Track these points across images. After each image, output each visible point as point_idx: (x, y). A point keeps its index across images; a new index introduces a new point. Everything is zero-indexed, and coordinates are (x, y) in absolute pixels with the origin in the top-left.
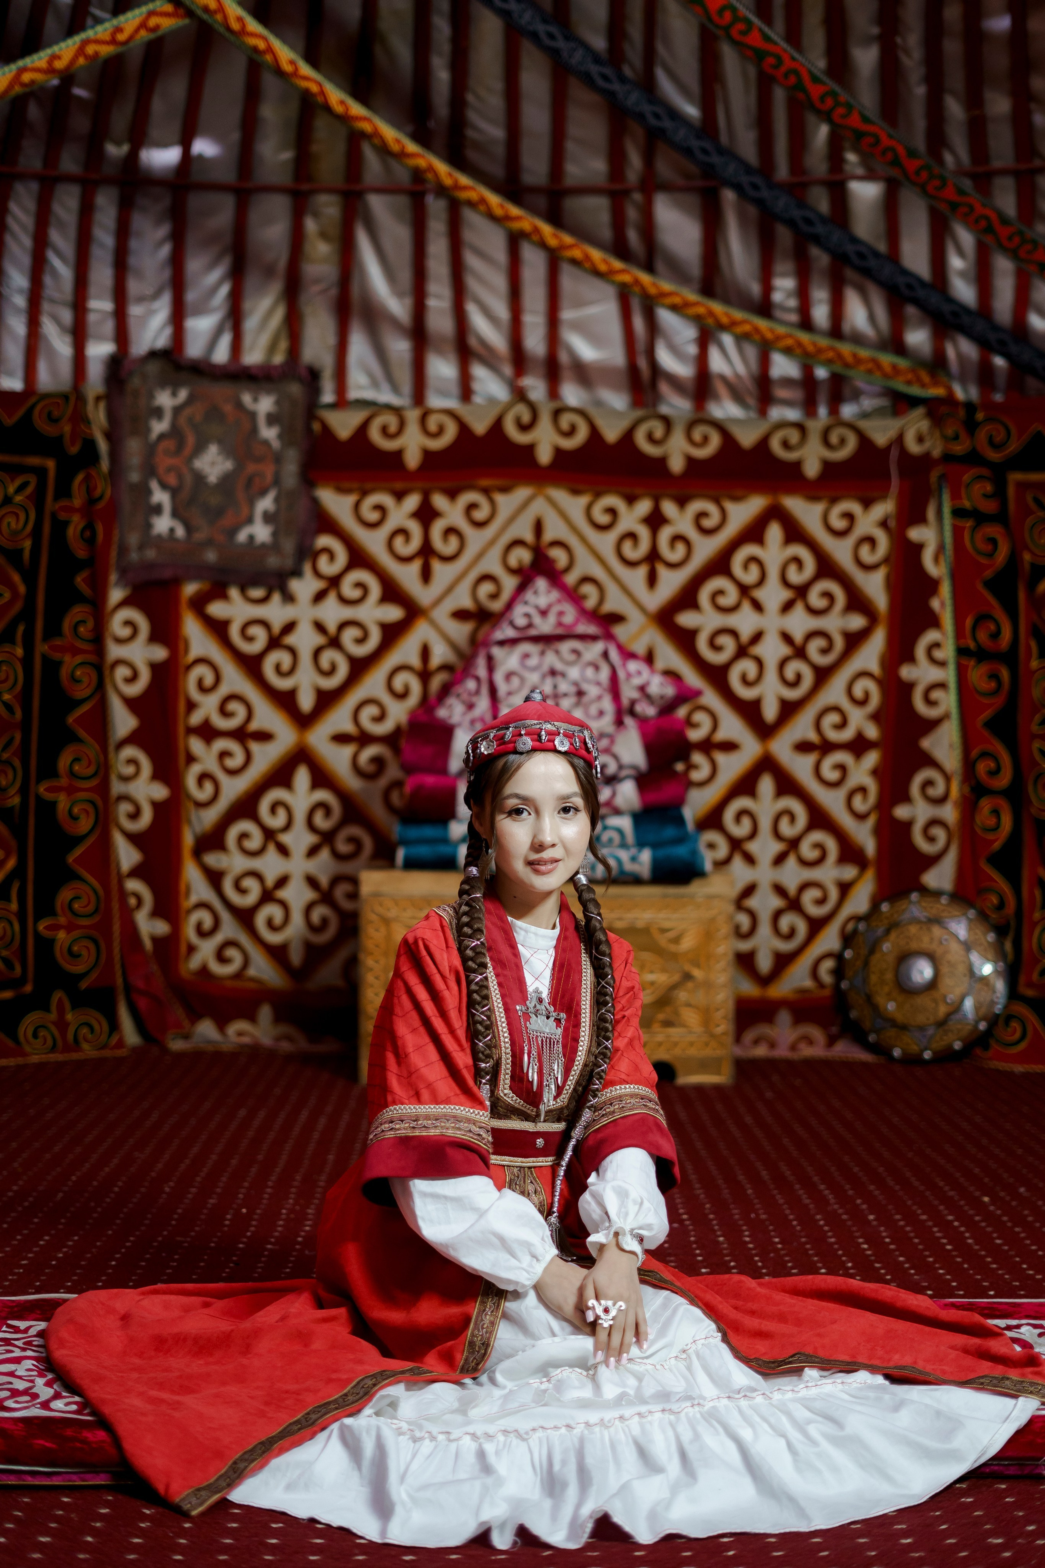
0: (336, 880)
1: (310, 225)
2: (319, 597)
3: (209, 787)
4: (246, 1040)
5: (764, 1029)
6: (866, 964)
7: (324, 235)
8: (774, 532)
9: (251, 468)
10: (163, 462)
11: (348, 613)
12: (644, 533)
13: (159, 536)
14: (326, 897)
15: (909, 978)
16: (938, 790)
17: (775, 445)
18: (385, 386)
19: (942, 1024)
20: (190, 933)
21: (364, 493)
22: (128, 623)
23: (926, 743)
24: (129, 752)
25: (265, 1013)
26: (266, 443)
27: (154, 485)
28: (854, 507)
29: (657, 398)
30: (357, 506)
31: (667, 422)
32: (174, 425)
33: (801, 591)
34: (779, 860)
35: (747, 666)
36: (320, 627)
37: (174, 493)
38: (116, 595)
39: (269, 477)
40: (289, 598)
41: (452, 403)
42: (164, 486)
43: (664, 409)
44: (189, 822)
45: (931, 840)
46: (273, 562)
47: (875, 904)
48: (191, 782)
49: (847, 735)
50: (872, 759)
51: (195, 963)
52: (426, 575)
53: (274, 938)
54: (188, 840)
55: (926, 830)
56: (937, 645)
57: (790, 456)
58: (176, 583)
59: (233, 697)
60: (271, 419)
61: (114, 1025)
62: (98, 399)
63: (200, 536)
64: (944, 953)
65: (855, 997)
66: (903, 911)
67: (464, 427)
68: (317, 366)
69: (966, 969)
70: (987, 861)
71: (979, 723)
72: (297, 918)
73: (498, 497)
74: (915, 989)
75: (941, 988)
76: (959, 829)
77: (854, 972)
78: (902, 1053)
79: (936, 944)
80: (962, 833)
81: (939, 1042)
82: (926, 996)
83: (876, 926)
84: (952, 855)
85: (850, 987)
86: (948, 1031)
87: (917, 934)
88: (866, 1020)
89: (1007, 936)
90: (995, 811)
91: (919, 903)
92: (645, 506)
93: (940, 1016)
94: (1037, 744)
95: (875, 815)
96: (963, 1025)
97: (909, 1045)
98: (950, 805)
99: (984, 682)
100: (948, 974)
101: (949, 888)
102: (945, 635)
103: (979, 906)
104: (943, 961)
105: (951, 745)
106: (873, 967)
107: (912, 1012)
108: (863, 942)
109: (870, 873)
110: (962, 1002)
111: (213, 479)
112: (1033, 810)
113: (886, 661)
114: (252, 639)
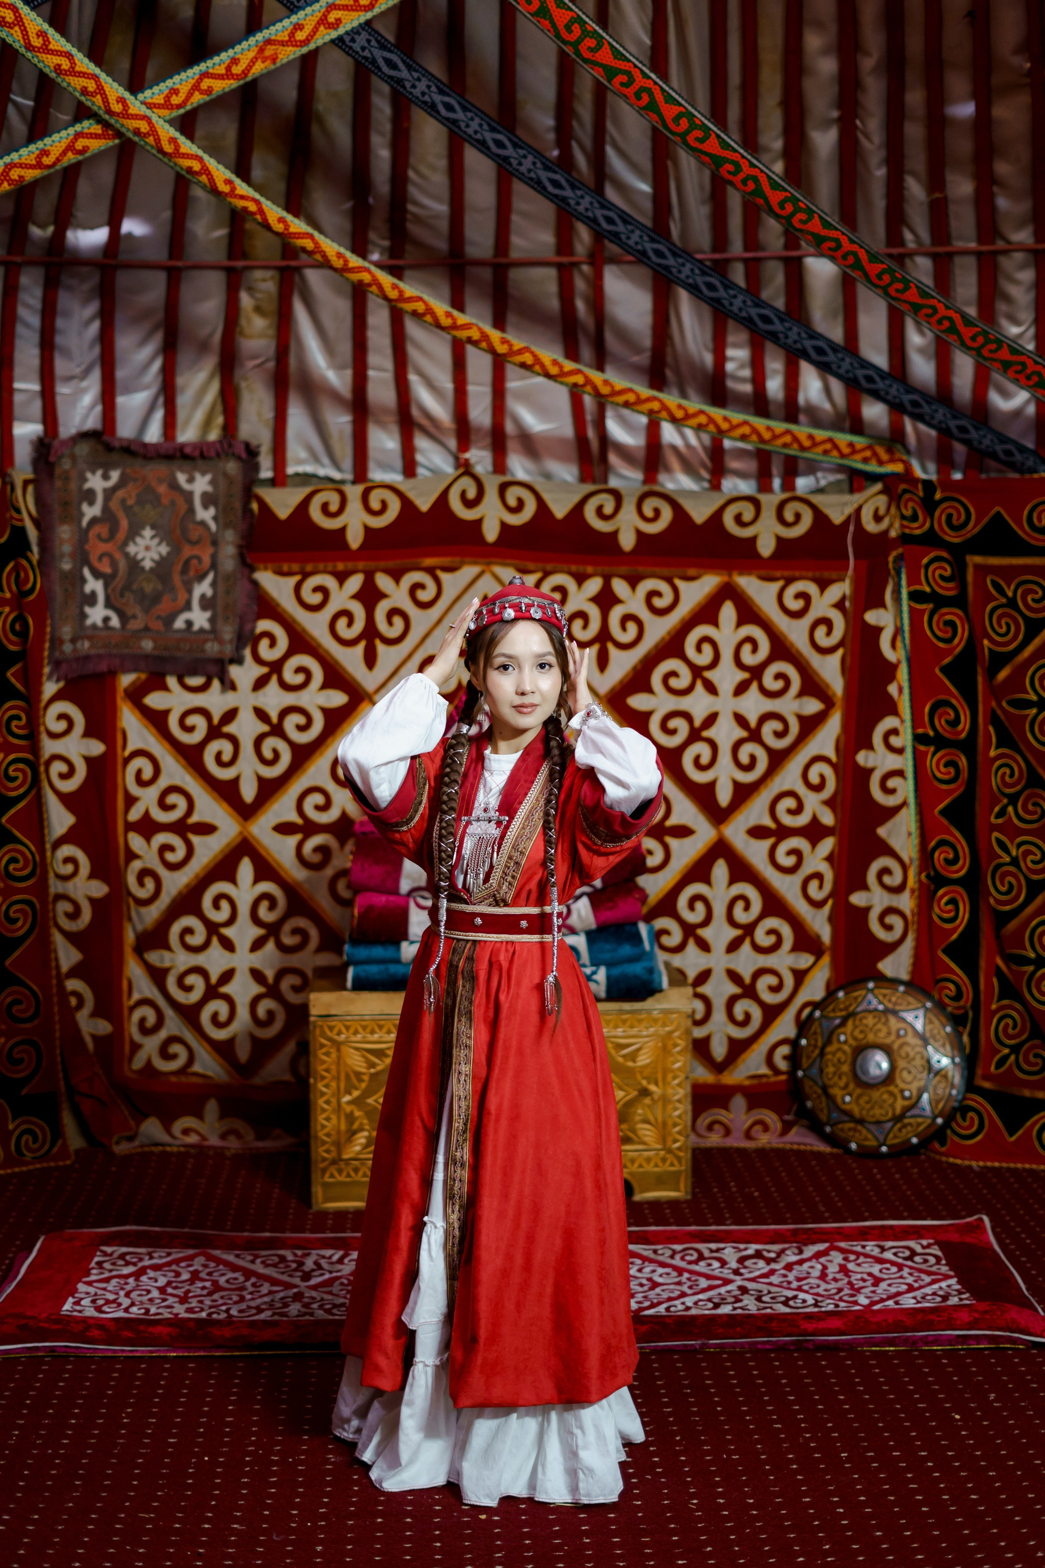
0: (281, 974)
1: (246, 300)
2: (260, 684)
3: (150, 883)
4: (193, 1139)
5: (720, 1114)
6: (822, 1054)
7: (258, 310)
8: (728, 612)
9: (187, 551)
10: (96, 548)
11: (290, 699)
12: (595, 612)
13: (94, 626)
14: (273, 991)
15: (866, 1072)
16: (895, 880)
17: (728, 520)
18: (326, 460)
19: (898, 1119)
20: (134, 1031)
21: (306, 575)
22: (62, 716)
23: (882, 831)
24: (67, 850)
25: (212, 1108)
26: (203, 523)
27: (86, 572)
28: (811, 588)
29: (606, 468)
30: (298, 588)
31: (617, 496)
32: (105, 508)
33: (756, 672)
34: (733, 946)
35: (701, 749)
36: (262, 714)
37: (108, 580)
38: (50, 688)
39: (207, 560)
40: (230, 686)
41: (395, 477)
42: (97, 574)
43: (614, 482)
44: (130, 919)
45: (889, 928)
46: (212, 648)
47: (831, 992)
48: (131, 880)
49: (803, 820)
50: (827, 845)
51: (138, 1062)
52: (370, 660)
53: (220, 1035)
54: (130, 937)
55: (882, 918)
56: (895, 732)
57: (746, 533)
58: (112, 675)
59: (173, 789)
60: (208, 500)
61: (58, 1132)
62: (26, 483)
63: (134, 625)
64: (901, 1046)
65: (811, 1087)
66: (860, 1000)
67: (406, 503)
68: (254, 442)
69: (924, 1062)
70: (944, 951)
71: (937, 811)
72: (243, 1013)
73: (444, 577)
74: (872, 1082)
75: (898, 1082)
76: (916, 919)
77: (811, 1061)
78: (859, 1145)
79: (893, 1037)
80: (919, 922)
81: (895, 1137)
82: (883, 1089)
83: (832, 1015)
84: (909, 944)
85: (805, 1076)
86: (905, 1126)
87: (875, 1025)
88: (822, 1110)
89: (965, 1027)
90: (953, 901)
91: (876, 991)
92: (594, 585)
93: (898, 1111)
94: (995, 834)
95: (830, 903)
96: (920, 1120)
97: (866, 1139)
98: (906, 894)
99: (942, 769)
100: (903, 1069)
101: (905, 976)
102: (902, 721)
103: (936, 996)
104: (900, 1056)
105: (910, 834)
106: (829, 1057)
107: (868, 1106)
108: (819, 1031)
109: (826, 960)
110: (919, 1097)
111: (148, 564)
112: (992, 901)
113: (842, 746)
114: (191, 729)
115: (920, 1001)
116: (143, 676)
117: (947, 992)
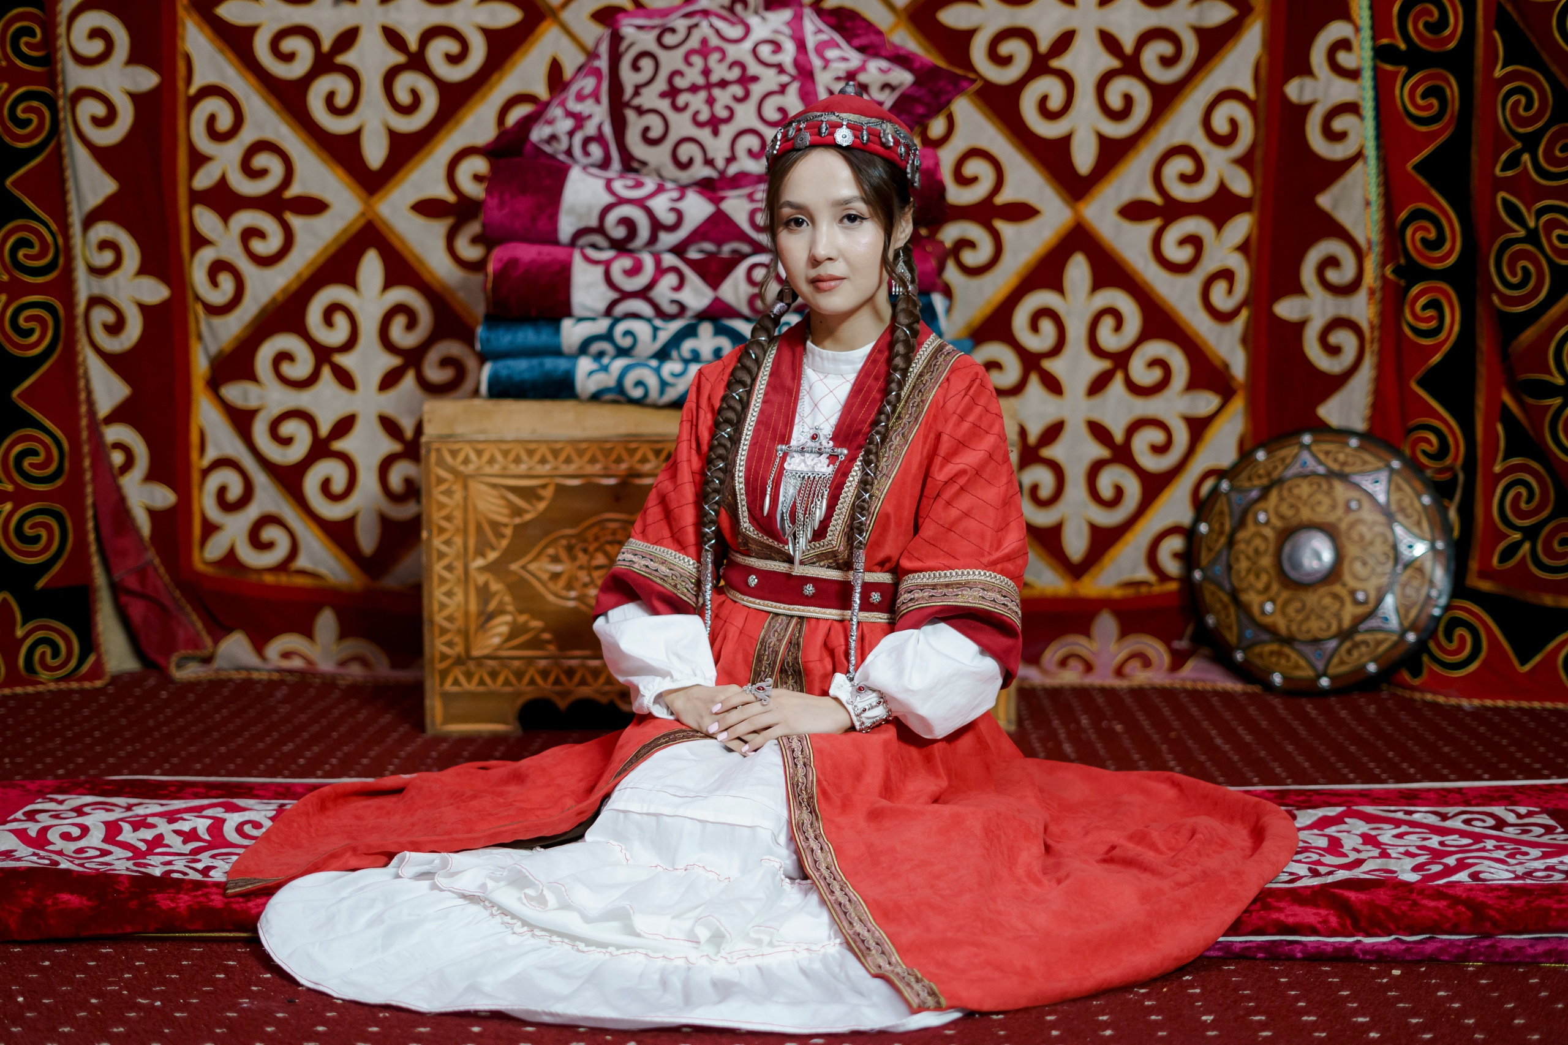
3: (226, 282)
4: (295, 663)
5: (1077, 643)
6: (1231, 543)
11: (437, 15)
14: (410, 450)
15: (1297, 565)
16: (1344, 273)
19: (1345, 635)
20: (207, 504)
22: (97, 33)
23: (1324, 201)
24: (104, 230)
25: (326, 622)
34: (1098, 385)
35: (1049, 87)
36: (393, 37)
44: (200, 337)
45: (1334, 351)
47: (1245, 454)
48: (199, 276)
49: (1203, 190)
50: (1241, 226)
51: (215, 549)
53: (334, 512)
54: (200, 365)
55: (1323, 336)
56: (1344, 44)
59: (262, 146)
61: (89, 643)
64: (1352, 526)
65: (1213, 594)
66: (1288, 461)
69: (1387, 549)
70: (1421, 383)
71: (1409, 166)
72: (368, 479)
74: (1306, 579)
75: (1347, 578)
76: (1377, 334)
77: (1213, 555)
78: (1285, 678)
79: (1340, 512)
80: (1381, 340)
81: (1342, 662)
82: (1323, 590)
83: (1247, 484)
84: (1366, 373)
85: (1205, 578)
86: (1356, 645)
87: (1311, 496)
88: (1230, 628)
89: (1451, 498)
90: (1434, 304)
91: (1314, 448)
93: (1347, 623)
94: (1502, 194)
95: (1244, 314)
96: (1380, 636)
97: (1297, 667)
98: (1362, 296)
99: (1420, 102)
100: (1356, 558)
101: (1359, 424)
102: (1357, 30)
103: (1407, 452)
104: (1349, 538)
105: (1368, 203)
106: (1242, 546)
107: (1300, 617)
108: (1226, 509)
109: (1238, 405)
110: (1380, 600)
112: (1496, 300)
113: (1263, 73)
114: (289, 58)
115: (1380, 458)
117: (1425, 446)
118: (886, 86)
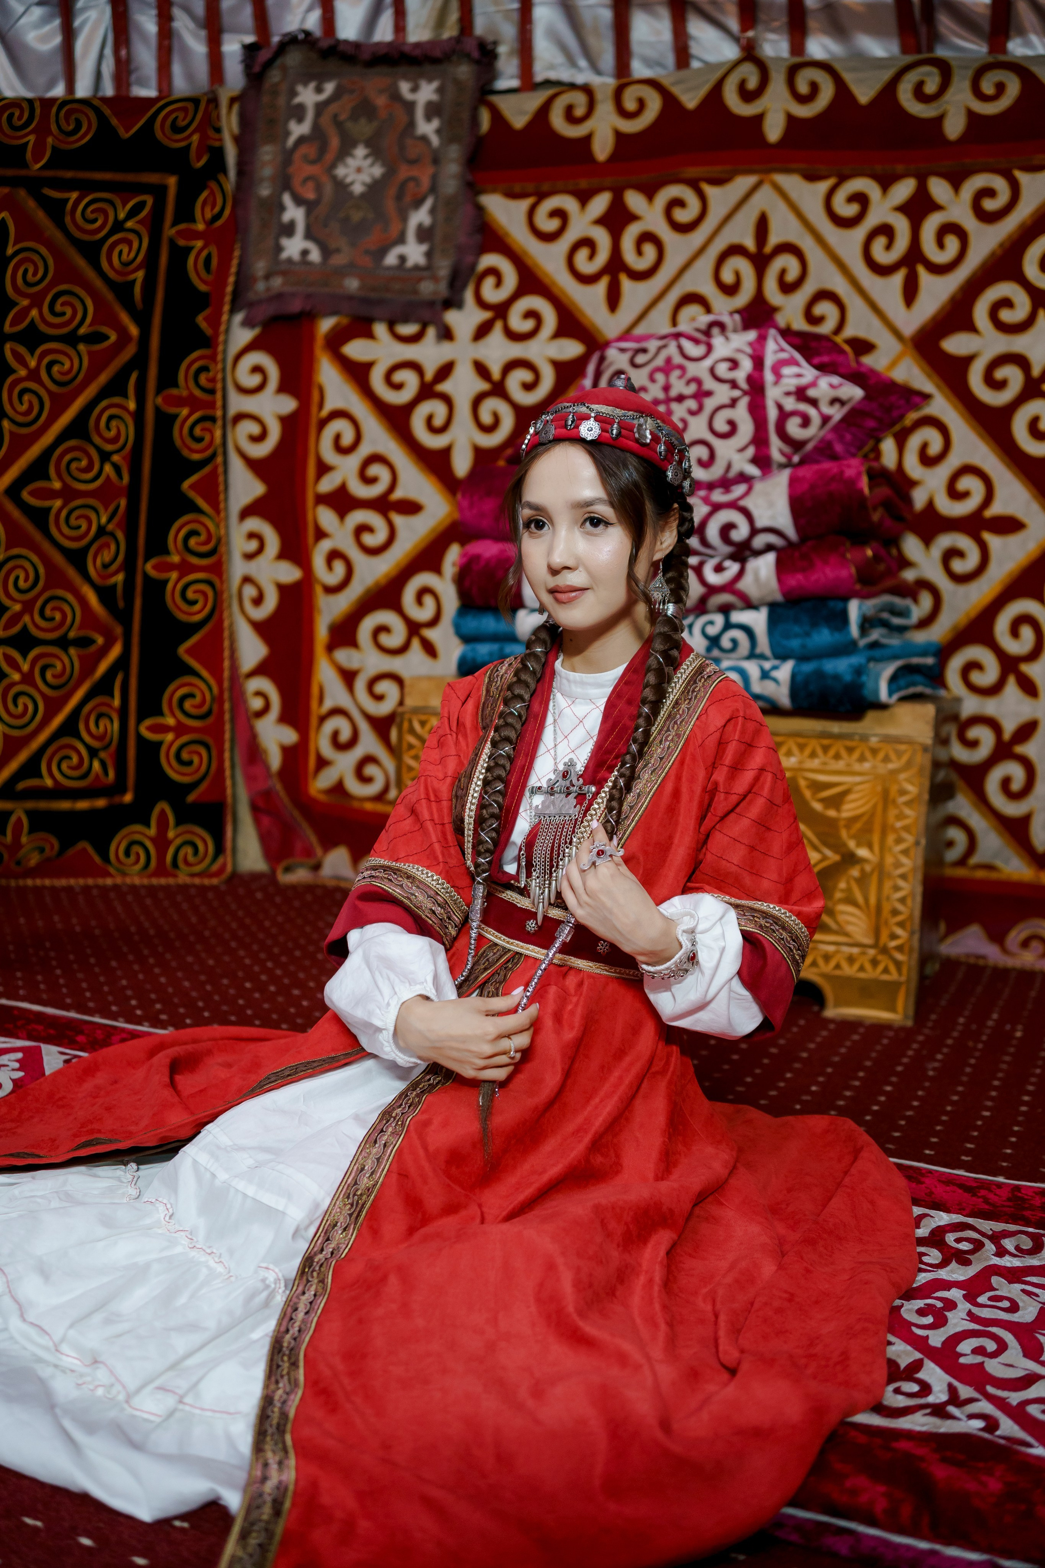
2: (482, 332)
3: (339, 567)
5: (1040, 926)
9: (404, 172)
10: (301, 170)
11: (516, 350)
12: (902, 225)
13: (289, 261)
18: (583, 63)
20: (323, 743)
21: (541, 196)
22: (257, 369)
24: (254, 524)
26: (424, 139)
27: (287, 199)
29: (934, 37)
30: (530, 213)
31: (945, 69)
32: (316, 126)
36: (481, 369)
37: (310, 206)
38: (240, 338)
39: (426, 182)
40: (446, 334)
41: (660, 72)
42: (299, 201)
43: (941, 52)
44: (320, 611)
46: (427, 288)
48: (318, 561)
51: (326, 780)
52: (613, 300)
54: (322, 633)
58: (309, 318)
59: (375, 458)
60: (432, 111)
61: (224, 845)
62: (233, 100)
63: (338, 260)
67: (669, 99)
68: (490, 38)
73: (710, 191)
92: (904, 189)
111: (358, 189)
114: (398, 387)
116: (345, 321)
118: (834, 401)
